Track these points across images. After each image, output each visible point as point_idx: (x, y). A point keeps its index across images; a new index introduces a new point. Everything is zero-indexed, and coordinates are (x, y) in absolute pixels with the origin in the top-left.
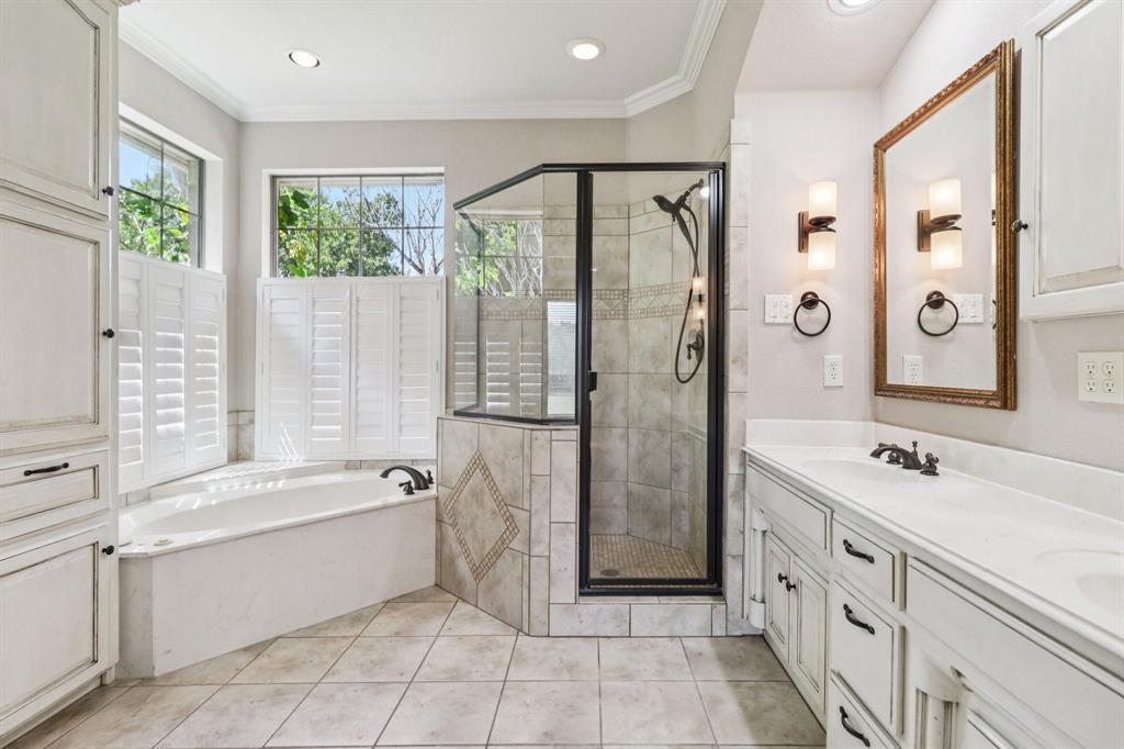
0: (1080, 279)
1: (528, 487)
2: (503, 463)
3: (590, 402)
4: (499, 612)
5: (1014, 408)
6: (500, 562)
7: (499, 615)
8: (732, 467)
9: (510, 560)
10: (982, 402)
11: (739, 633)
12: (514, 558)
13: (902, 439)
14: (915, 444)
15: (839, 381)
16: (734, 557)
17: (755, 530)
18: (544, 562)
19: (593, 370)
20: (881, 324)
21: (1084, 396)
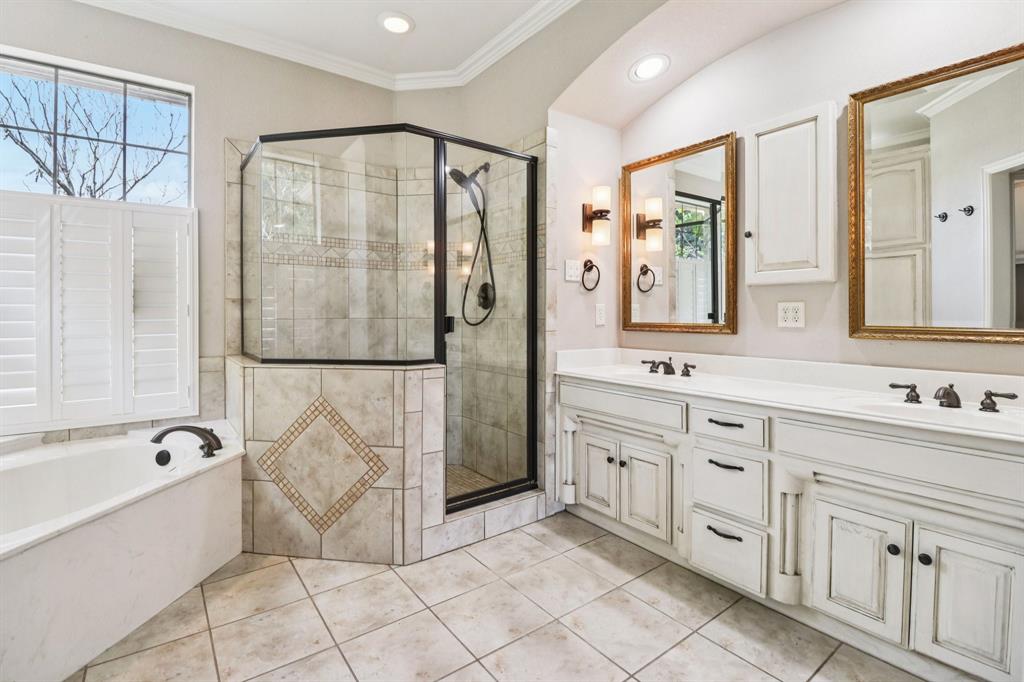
0: (783, 266)
1: (401, 425)
2: (363, 406)
3: (445, 343)
4: (358, 555)
5: (736, 333)
6: (361, 505)
7: (360, 557)
8: (547, 388)
9: (376, 499)
10: (717, 331)
11: (553, 513)
12: (380, 497)
13: (660, 356)
14: (670, 359)
15: (603, 322)
16: (550, 456)
17: (566, 432)
18: (417, 492)
19: (448, 315)
20: (627, 286)
21: (781, 324)
